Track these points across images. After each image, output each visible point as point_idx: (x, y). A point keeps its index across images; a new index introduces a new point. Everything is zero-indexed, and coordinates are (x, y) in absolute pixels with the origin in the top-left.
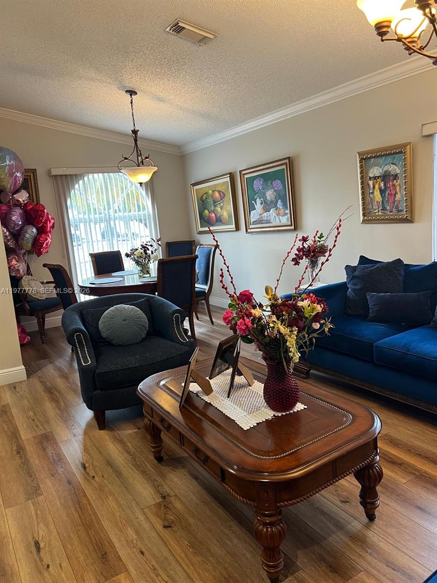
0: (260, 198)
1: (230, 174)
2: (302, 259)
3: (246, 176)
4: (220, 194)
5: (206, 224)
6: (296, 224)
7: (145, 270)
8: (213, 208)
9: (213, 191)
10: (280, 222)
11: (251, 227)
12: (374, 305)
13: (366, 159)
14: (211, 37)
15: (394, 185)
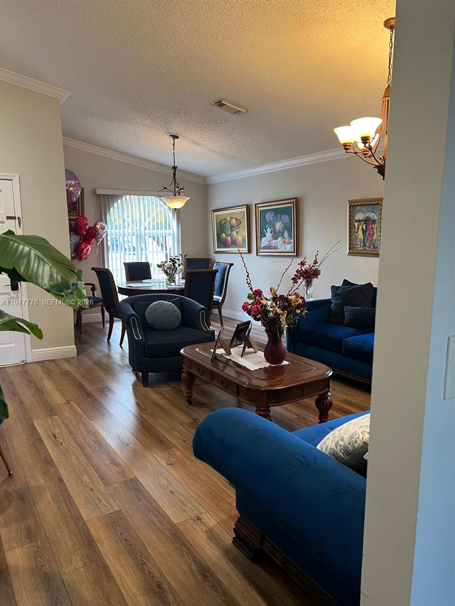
0: (270, 228)
1: (247, 205)
2: (300, 279)
3: (260, 209)
4: (237, 221)
5: (223, 245)
6: (297, 251)
7: (171, 279)
8: (229, 233)
9: (231, 218)
10: (285, 248)
11: (261, 251)
12: (349, 315)
13: (354, 206)
14: (244, 111)
15: (372, 228)
